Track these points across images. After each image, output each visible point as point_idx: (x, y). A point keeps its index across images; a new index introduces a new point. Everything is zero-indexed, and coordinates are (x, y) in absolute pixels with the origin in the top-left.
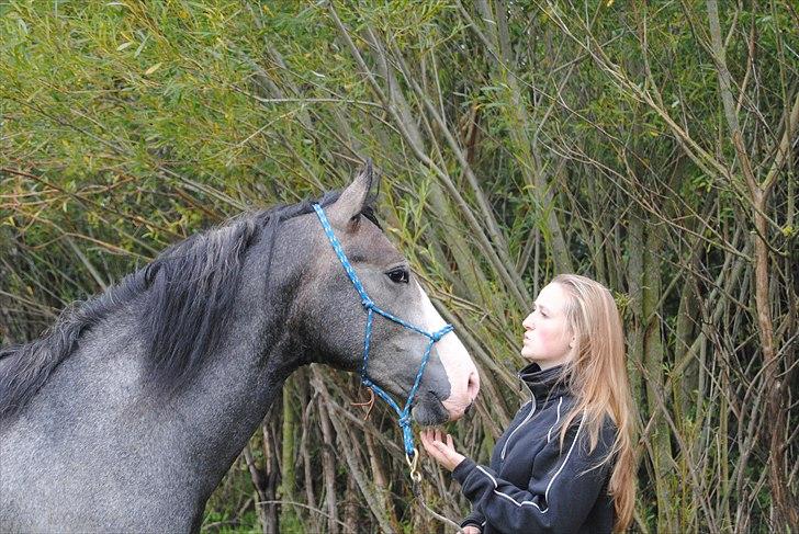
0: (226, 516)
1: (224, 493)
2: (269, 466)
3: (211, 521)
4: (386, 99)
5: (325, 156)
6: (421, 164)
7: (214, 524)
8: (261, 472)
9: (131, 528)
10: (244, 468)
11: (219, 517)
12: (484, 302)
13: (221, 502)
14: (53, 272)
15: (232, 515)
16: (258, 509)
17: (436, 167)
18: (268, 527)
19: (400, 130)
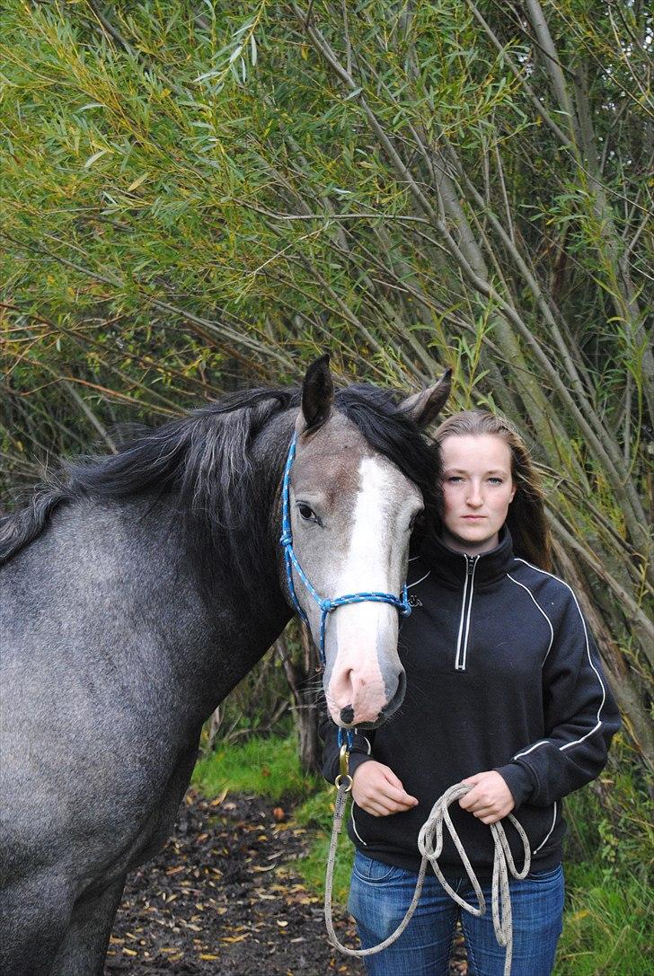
0: (257, 721)
1: (255, 693)
2: (307, 662)
3: (238, 727)
4: (433, 213)
5: (363, 283)
6: (478, 294)
7: (242, 731)
8: (298, 670)
9: (100, 742)
10: (278, 663)
11: (249, 723)
12: (561, 463)
13: (251, 704)
14: (50, 424)
15: (265, 721)
16: (295, 714)
17: (497, 297)
18: (306, 736)
19: (452, 251)
